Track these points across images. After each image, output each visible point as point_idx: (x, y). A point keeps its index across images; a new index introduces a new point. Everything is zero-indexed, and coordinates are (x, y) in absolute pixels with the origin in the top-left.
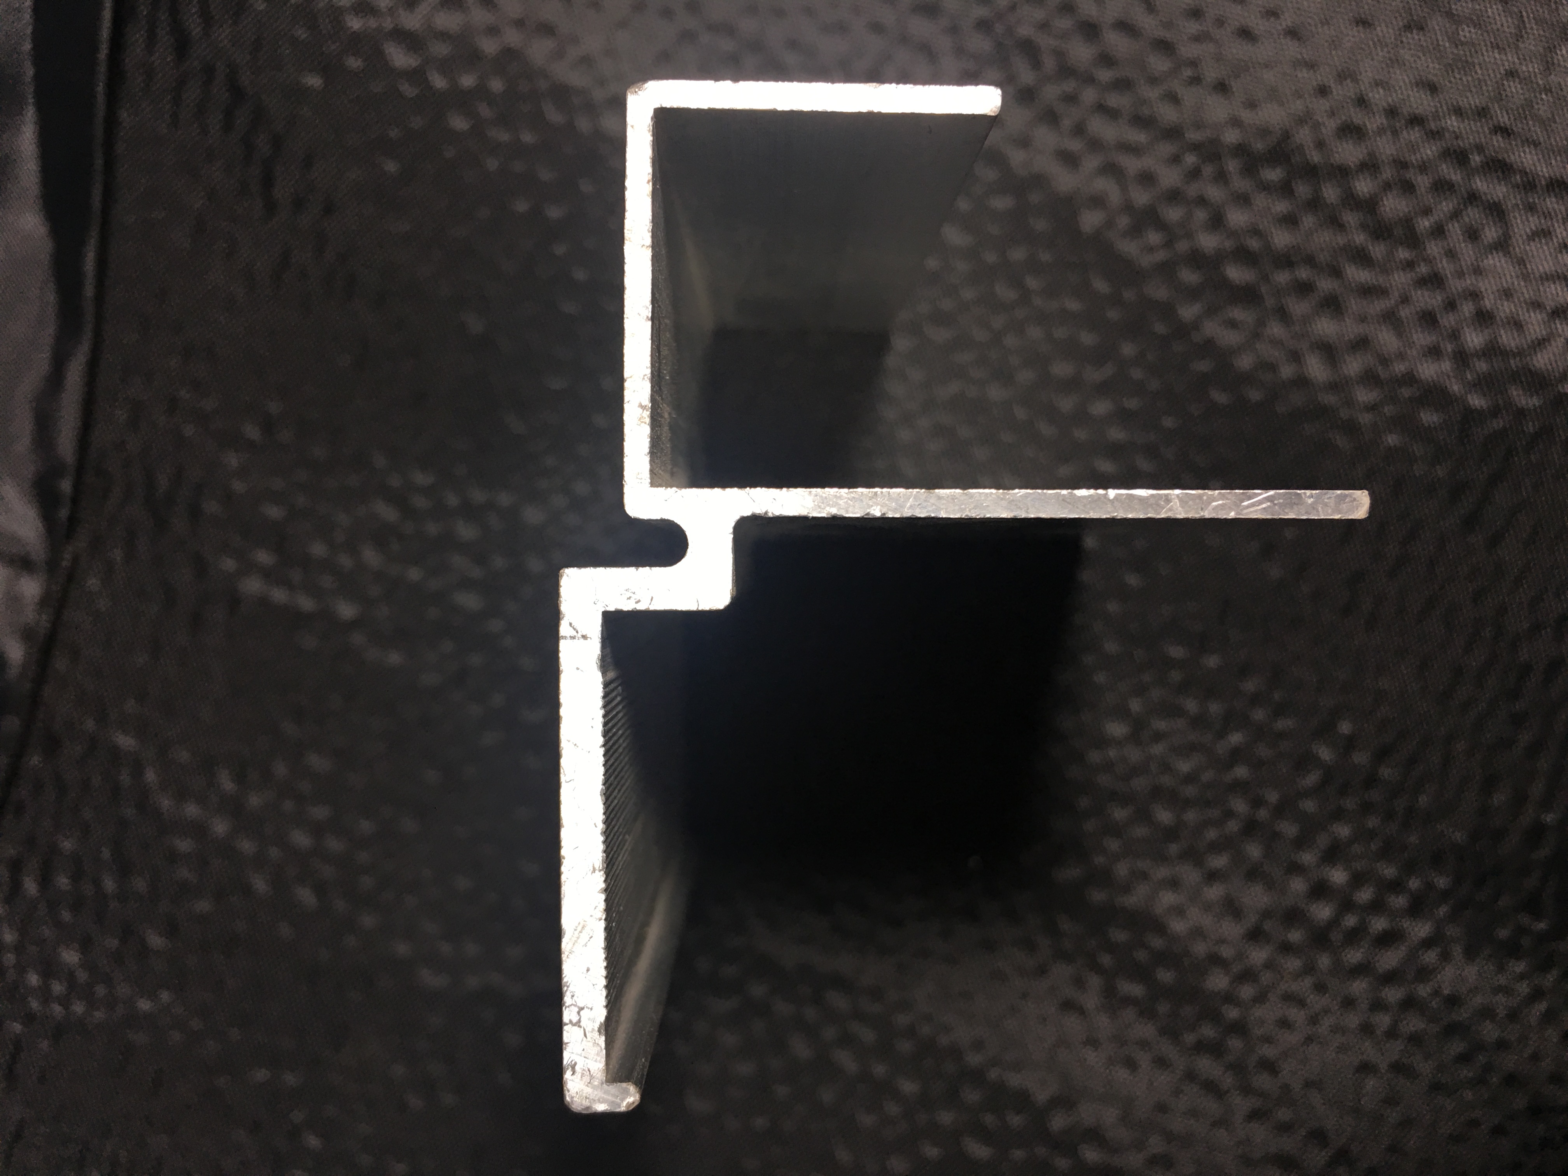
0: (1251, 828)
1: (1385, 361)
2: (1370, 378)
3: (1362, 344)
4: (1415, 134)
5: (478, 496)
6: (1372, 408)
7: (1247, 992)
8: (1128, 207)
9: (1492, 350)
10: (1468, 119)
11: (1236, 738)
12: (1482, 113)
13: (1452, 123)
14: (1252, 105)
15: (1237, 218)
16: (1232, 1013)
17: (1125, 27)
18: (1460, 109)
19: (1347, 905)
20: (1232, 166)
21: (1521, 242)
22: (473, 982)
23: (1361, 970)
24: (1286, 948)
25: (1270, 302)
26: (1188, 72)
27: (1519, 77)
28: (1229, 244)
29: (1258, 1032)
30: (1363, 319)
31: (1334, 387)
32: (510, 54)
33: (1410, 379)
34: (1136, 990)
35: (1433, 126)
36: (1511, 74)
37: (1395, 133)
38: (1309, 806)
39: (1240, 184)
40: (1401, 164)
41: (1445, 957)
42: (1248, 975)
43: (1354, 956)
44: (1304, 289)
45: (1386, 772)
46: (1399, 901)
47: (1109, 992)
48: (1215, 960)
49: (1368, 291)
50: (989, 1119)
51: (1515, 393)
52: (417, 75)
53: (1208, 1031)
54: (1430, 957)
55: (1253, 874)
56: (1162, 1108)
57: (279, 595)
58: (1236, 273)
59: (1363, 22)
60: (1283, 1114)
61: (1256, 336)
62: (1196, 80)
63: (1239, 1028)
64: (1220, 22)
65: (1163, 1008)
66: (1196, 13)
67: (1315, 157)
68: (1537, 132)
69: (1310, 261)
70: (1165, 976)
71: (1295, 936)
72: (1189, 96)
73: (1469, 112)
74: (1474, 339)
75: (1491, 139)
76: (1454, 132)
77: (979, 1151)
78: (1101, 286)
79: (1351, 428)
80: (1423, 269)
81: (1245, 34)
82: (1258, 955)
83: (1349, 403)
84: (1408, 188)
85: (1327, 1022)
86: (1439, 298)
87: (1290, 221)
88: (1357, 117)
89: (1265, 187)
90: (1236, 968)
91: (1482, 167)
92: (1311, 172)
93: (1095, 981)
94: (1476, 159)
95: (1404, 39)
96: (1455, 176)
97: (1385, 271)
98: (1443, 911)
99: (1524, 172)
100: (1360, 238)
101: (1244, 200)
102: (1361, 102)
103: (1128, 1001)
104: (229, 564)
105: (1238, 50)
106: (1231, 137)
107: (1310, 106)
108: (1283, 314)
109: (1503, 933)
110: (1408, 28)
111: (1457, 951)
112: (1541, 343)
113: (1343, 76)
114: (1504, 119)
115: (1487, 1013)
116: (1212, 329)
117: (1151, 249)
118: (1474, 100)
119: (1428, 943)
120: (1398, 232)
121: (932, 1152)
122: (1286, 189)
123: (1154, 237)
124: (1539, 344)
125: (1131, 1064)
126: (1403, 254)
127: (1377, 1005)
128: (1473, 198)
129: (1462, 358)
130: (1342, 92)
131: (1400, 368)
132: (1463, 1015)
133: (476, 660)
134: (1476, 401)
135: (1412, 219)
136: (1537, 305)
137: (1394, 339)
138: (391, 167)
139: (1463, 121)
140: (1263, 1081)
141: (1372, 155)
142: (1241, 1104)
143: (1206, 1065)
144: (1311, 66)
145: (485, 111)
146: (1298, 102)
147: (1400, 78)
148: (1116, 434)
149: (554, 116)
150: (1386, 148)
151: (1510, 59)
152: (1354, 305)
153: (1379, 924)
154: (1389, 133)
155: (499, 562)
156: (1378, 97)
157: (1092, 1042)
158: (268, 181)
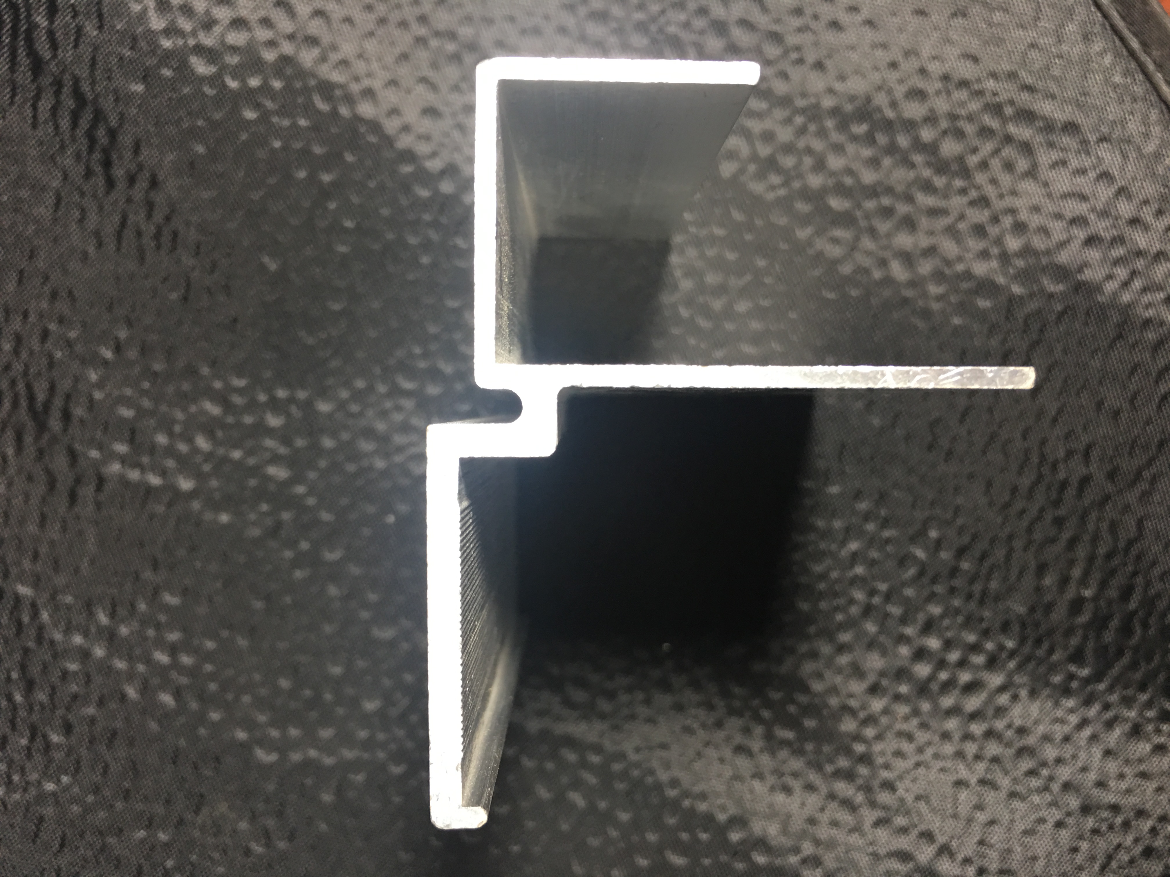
0: (868, 610)
1: (948, 263)
2: (939, 276)
3: (931, 251)
4: (962, 95)
5: (281, 393)
6: (939, 298)
7: (870, 732)
8: (754, 157)
9: (1027, 251)
10: (1002, 80)
11: (854, 546)
12: (1012, 76)
13: (990, 84)
14: (842, 78)
15: (835, 162)
16: (859, 748)
17: (745, 23)
18: (996, 74)
19: (942, 664)
20: (830, 124)
21: (1044, 170)
22: (296, 757)
23: (954, 711)
24: (898, 697)
25: (863, 223)
26: (794, 56)
27: (1038, 48)
28: (830, 182)
29: (880, 761)
30: (931, 233)
31: (912, 284)
32: (285, 60)
33: (968, 275)
34: (789, 735)
35: (976, 87)
36: (1033, 46)
37: (949, 93)
38: (909, 592)
39: (836, 137)
40: (953, 117)
41: (1015, 698)
42: (870, 720)
43: (947, 702)
44: (887, 212)
45: (965, 565)
46: (979, 659)
47: (769, 737)
48: (846, 709)
49: (934, 212)
50: (685, 836)
51: (1046, 282)
52: (216, 80)
53: (843, 763)
54: (1003, 699)
55: (872, 645)
56: (812, 821)
57: (134, 475)
58: (836, 203)
59: (921, 12)
60: (900, 821)
61: (853, 248)
62: (800, 61)
63: (866, 759)
64: (816, 17)
65: (809, 747)
66: (798, 12)
67: (890, 114)
68: (1053, 88)
69: (889, 190)
70: (810, 723)
71: (904, 689)
72: (796, 74)
73: (1003, 76)
74: (1013, 244)
75: (1020, 95)
76: (992, 91)
77: (678, 860)
78: (738, 216)
79: (926, 314)
80: (974, 194)
81: (835, 25)
82: (877, 705)
83: (925, 295)
84: (960, 134)
85: (929, 752)
86: (986, 214)
87: (874, 163)
88: (920, 83)
89: (855, 138)
90: (862, 715)
91: (1015, 117)
92: (888, 126)
93: (759, 730)
94: (1009, 111)
95: (952, 24)
96: (994, 123)
97: (946, 197)
98: (1012, 665)
99: (1044, 118)
100: (927, 173)
101: (838, 149)
102: (923, 71)
103: (785, 743)
104: (94, 454)
105: (830, 37)
106: (828, 103)
107: (885, 76)
108: (872, 232)
109: (1057, 679)
110: (954, 15)
111: (1023, 693)
112: (1063, 245)
113: (907, 54)
114: (1029, 80)
115: (1047, 738)
116: (821, 244)
117: (773, 188)
118: (1006, 66)
119: (1002, 689)
120: (954, 167)
121: (643, 862)
122: (870, 139)
123: (775, 179)
124: (1061, 245)
125: (787, 790)
126: (958, 183)
127: (967, 737)
128: (1008, 139)
129: (1005, 257)
130: (909, 66)
131: (960, 268)
132: (1031, 740)
133: (286, 516)
134: (1017, 289)
135: (963, 157)
136: (1058, 216)
137: (955, 246)
138: (200, 149)
139: (998, 83)
140: (884, 797)
141: (932, 110)
142: (869, 816)
143: (842, 787)
144: (884, 46)
145: (269, 104)
146: (876, 74)
147: (952, 52)
148: (755, 325)
149: (323, 106)
150: (942, 105)
151: (1031, 35)
152: (924, 222)
153: (965, 677)
154: (944, 94)
155: (300, 443)
156: (934, 68)
157: (758, 775)
158: (107, 164)
